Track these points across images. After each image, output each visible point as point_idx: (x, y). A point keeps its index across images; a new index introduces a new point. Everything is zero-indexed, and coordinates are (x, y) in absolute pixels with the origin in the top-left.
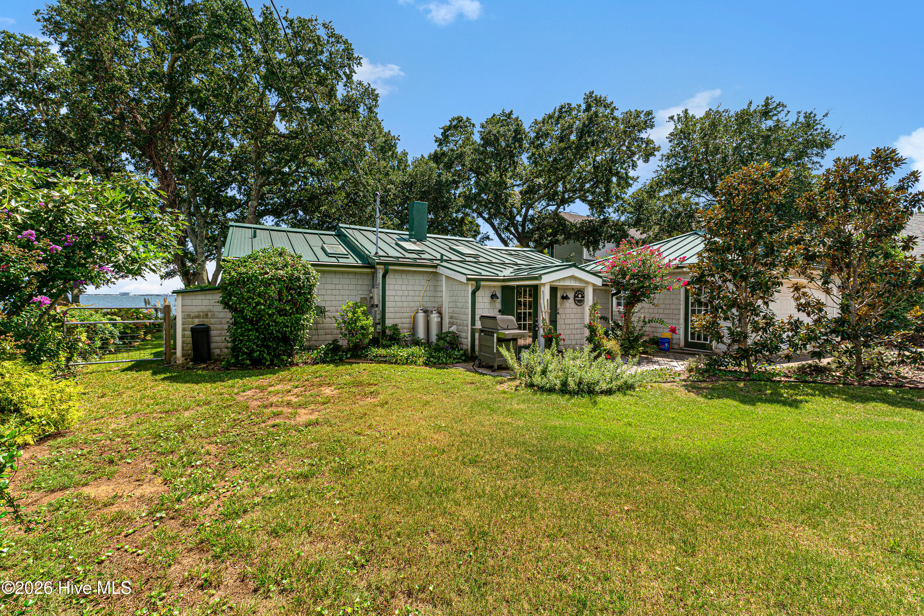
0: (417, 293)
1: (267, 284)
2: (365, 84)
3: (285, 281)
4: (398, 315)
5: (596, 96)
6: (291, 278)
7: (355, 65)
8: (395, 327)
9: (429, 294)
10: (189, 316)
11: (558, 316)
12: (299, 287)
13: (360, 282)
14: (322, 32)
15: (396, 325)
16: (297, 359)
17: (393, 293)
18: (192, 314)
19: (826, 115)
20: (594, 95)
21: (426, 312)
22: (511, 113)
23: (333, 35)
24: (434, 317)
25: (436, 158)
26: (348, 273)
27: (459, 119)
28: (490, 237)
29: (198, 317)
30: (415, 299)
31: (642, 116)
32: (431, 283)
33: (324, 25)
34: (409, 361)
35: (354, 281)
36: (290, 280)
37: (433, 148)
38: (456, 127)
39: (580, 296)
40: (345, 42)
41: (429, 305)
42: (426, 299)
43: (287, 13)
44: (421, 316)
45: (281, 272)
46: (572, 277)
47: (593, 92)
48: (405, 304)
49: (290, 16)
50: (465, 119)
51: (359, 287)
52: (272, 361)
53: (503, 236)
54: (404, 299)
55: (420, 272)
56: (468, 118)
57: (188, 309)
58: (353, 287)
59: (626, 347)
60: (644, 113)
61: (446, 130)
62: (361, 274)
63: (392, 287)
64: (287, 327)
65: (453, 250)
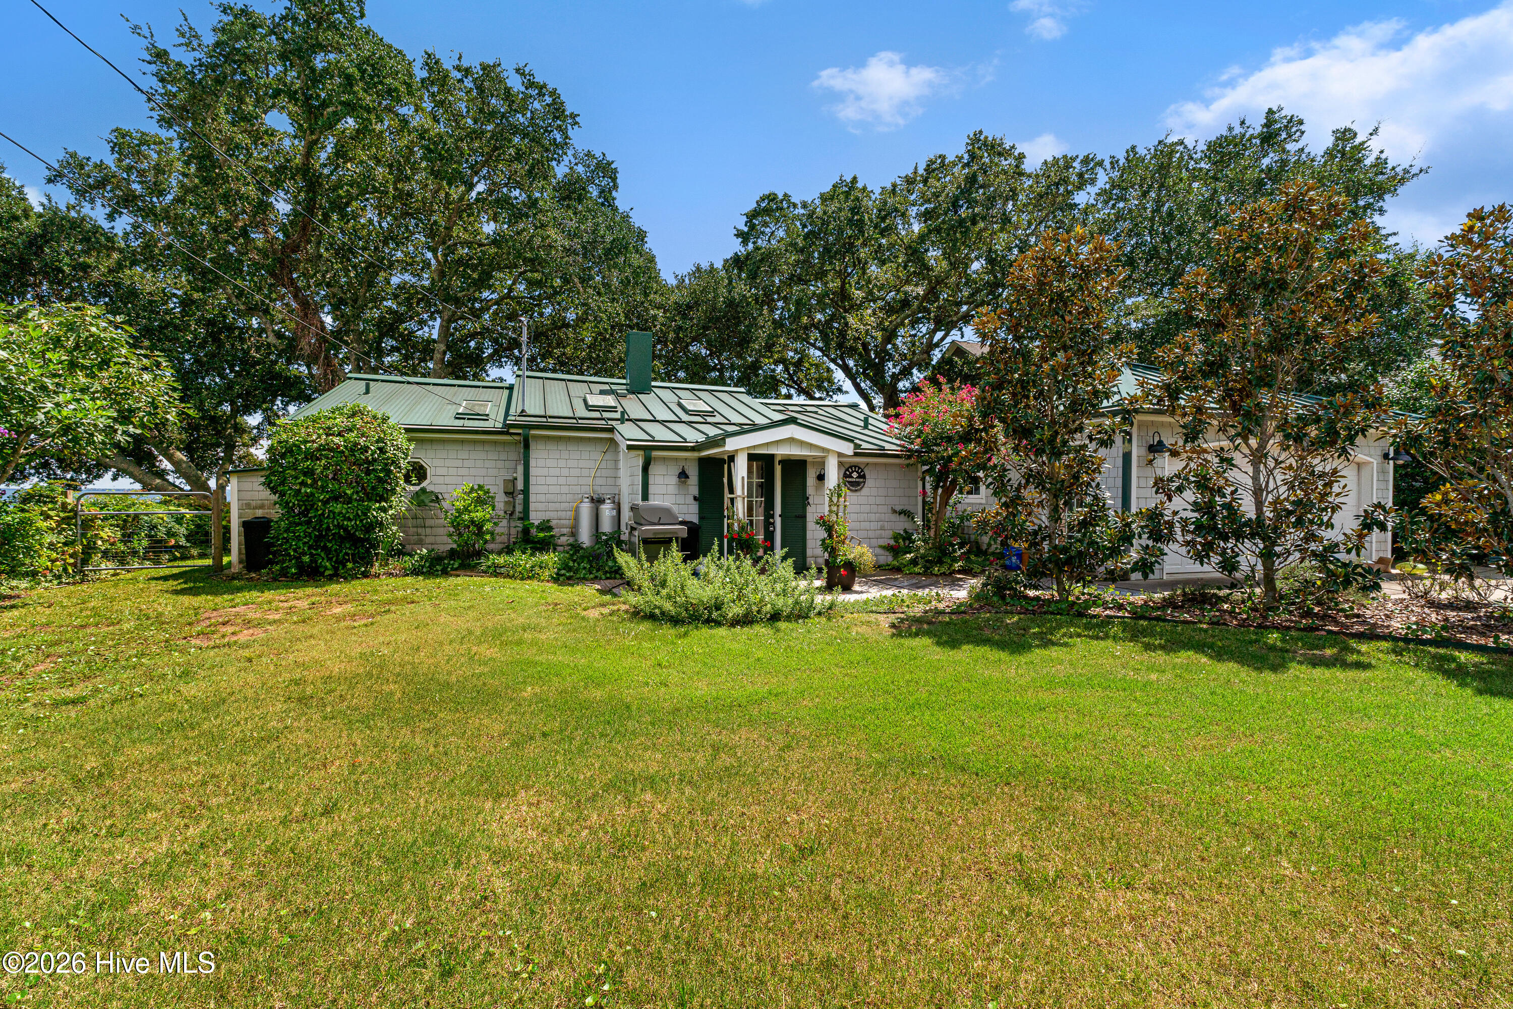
0: (585, 472)
1: (312, 456)
2: (598, 154)
3: (343, 452)
4: (552, 506)
5: (986, 138)
6: (354, 448)
7: (569, 127)
8: (545, 526)
9: (605, 473)
10: (248, 506)
11: (808, 508)
12: (367, 461)
13: (503, 456)
14: (515, 83)
15: (548, 521)
16: (376, 568)
17: (544, 472)
18: (254, 503)
20: (982, 138)
21: (597, 501)
22: (855, 179)
23: (531, 85)
24: (607, 510)
25: (737, 262)
26: (483, 442)
27: (772, 198)
28: (844, 389)
29: (262, 507)
30: (582, 481)
31: (1076, 164)
32: (609, 456)
33: (517, 71)
34: (530, 575)
35: (493, 455)
36: (352, 450)
37: (735, 247)
38: (767, 211)
39: (855, 475)
40: (553, 93)
41: (604, 490)
42: (599, 481)
43: (459, 59)
44: (586, 509)
45: (336, 440)
46: (791, 440)
47: (981, 132)
48: (565, 489)
49: (465, 64)
50: (780, 197)
51: (500, 464)
52: (336, 569)
53: (863, 385)
54: (562, 481)
55: (589, 439)
56: (785, 195)
57: (248, 496)
58: (488, 464)
59: (927, 561)
60: (1079, 160)
61: (751, 216)
62: (504, 443)
63: (541, 463)
64: (349, 519)
65: (680, 405)
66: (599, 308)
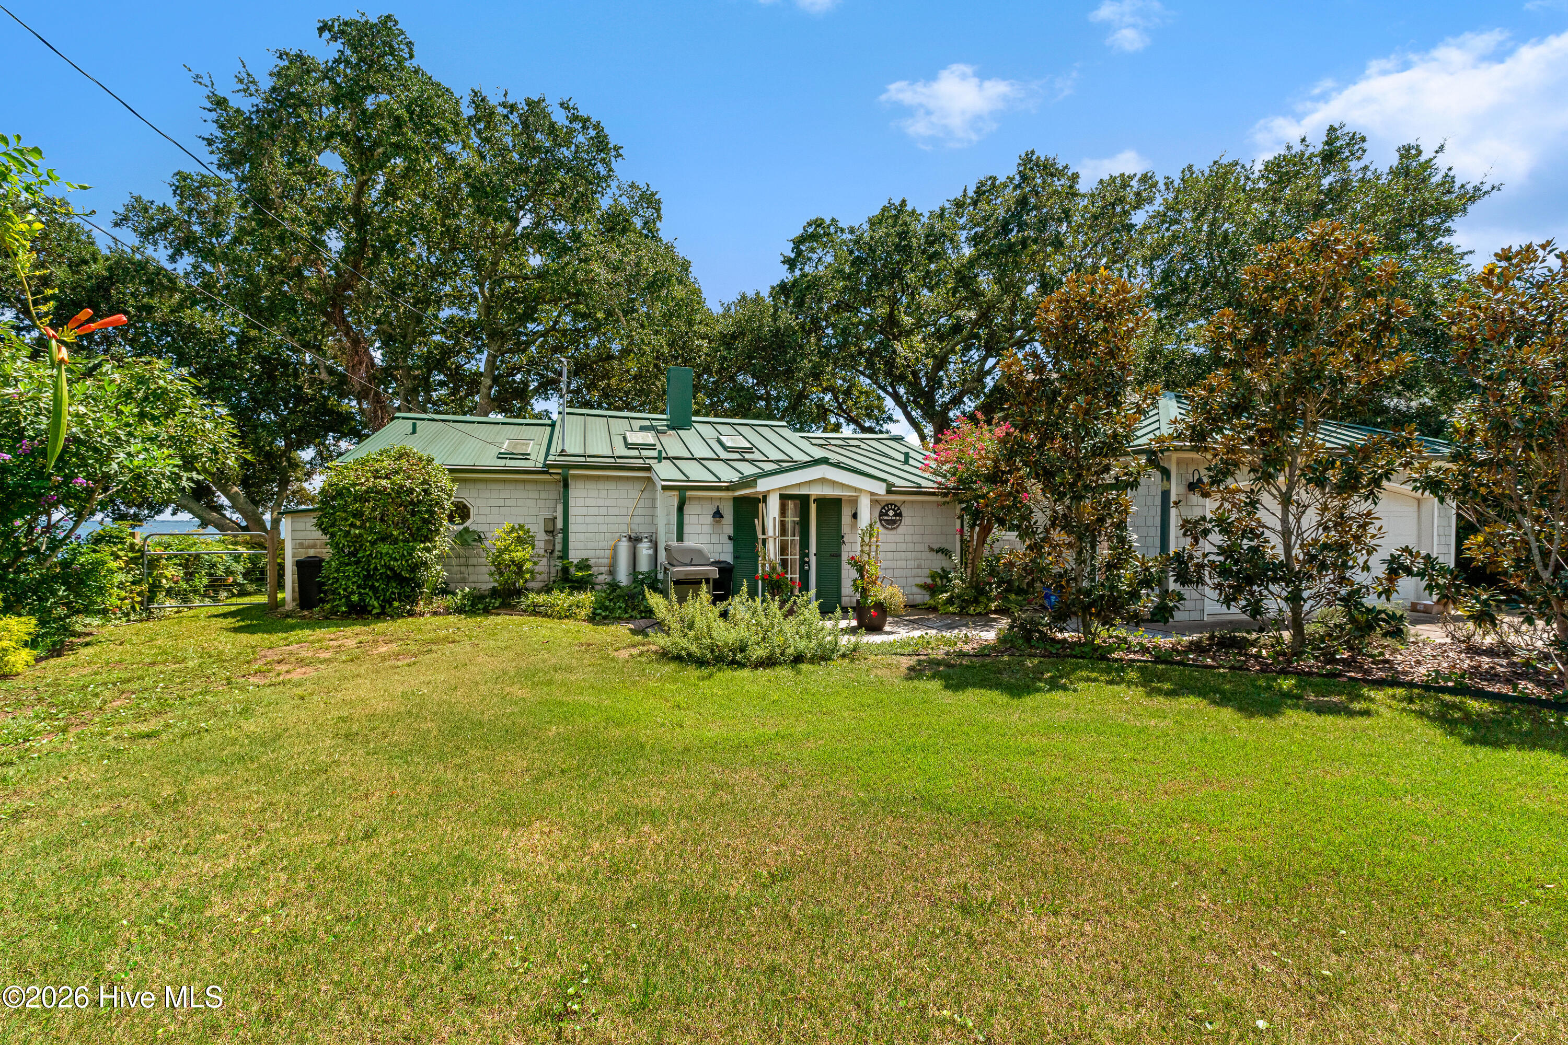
0: (623, 511)
1: (361, 498)
2: (643, 186)
3: (389, 494)
4: (591, 545)
5: (1038, 158)
6: (400, 490)
7: (613, 159)
8: (584, 565)
9: (642, 511)
10: (301, 545)
11: (843, 546)
12: (412, 503)
13: (544, 495)
14: (560, 118)
15: (587, 560)
16: (421, 606)
17: (583, 511)
18: (306, 543)
19: (1442, 148)
20: (1034, 158)
21: (635, 540)
22: (903, 203)
23: (575, 118)
24: (644, 549)
25: (783, 289)
26: (524, 481)
27: (819, 223)
29: (314, 546)
30: (619, 520)
31: (1134, 183)
32: (646, 495)
33: (562, 105)
34: (568, 615)
35: (533, 494)
36: (398, 492)
37: (783, 274)
38: (813, 237)
39: (891, 513)
40: (597, 126)
41: (641, 529)
42: (637, 520)
43: (505, 95)
44: (624, 548)
45: (384, 482)
46: (823, 481)
47: (1033, 152)
48: (603, 528)
49: (511, 100)
50: (828, 222)
51: (541, 503)
52: (383, 607)
54: (600, 520)
55: (628, 478)
56: (833, 220)
57: (300, 535)
58: (530, 503)
60: (1136, 179)
61: (798, 242)
62: (545, 482)
63: (580, 502)
64: (396, 560)
65: (719, 442)
66: (643, 341)
